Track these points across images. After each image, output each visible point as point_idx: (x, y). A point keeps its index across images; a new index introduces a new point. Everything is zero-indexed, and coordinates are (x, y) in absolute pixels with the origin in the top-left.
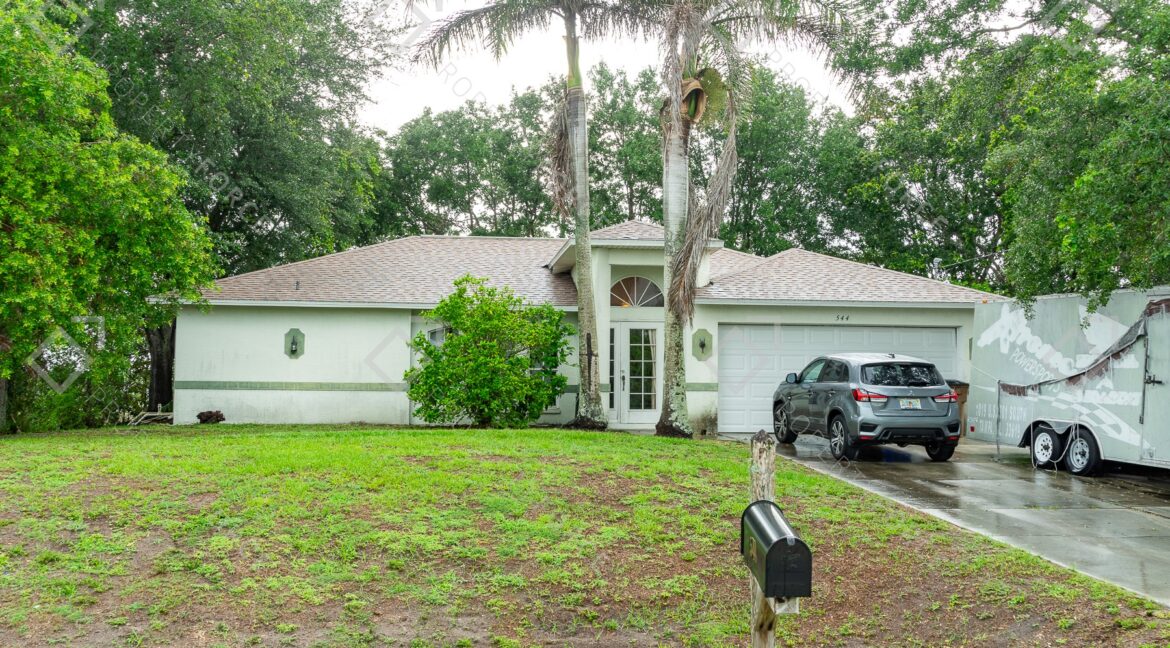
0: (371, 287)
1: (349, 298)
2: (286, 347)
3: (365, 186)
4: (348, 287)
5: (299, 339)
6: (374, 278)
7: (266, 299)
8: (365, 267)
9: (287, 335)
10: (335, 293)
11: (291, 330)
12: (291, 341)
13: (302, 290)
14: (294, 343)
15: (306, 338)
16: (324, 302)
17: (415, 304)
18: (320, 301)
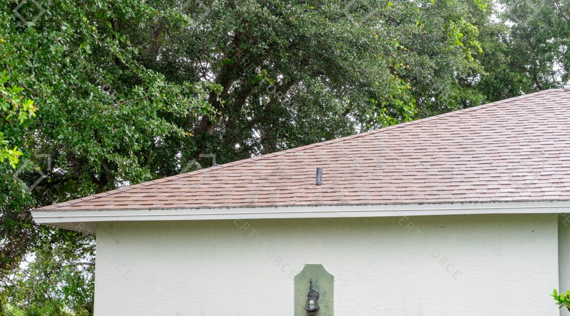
0: (469, 174)
1: (421, 196)
2: (296, 303)
3: (465, 32)
4: (420, 175)
5: (322, 286)
6: (476, 158)
7: (251, 206)
8: (459, 140)
9: (298, 278)
10: (392, 187)
11: (308, 267)
12: (306, 292)
13: (326, 185)
14: (313, 294)
15: (336, 284)
16: (368, 206)
17: (566, 202)
18: (360, 205)
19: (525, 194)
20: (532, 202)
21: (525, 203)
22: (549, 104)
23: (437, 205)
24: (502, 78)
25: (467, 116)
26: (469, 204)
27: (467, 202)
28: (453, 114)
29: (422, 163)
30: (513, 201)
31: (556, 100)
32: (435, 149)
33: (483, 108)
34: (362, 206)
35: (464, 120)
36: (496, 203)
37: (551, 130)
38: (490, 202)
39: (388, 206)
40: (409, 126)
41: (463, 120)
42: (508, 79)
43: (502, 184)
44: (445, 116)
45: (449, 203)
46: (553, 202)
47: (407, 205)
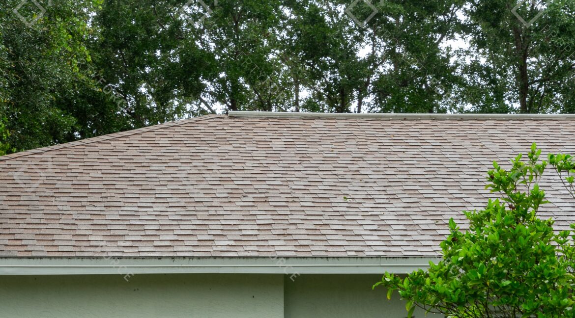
0: (164, 220)
1: (113, 248)
4: (97, 220)
6: (161, 199)
10: (68, 235)
16: (44, 260)
17: (305, 260)
18: (33, 258)
19: (251, 249)
20: (264, 259)
21: (254, 260)
22: (221, 134)
23: (139, 260)
24: (91, 97)
25: (121, 143)
26: (182, 261)
27: (179, 257)
28: (101, 140)
29: (93, 204)
30: (240, 257)
31: (225, 128)
32: (98, 185)
33: (136, 134)
34: (35, 260)
35: (120, 148)
36: (218, 260)
37: (239, 166)
38: (209, 258)
39: (72, 260)
40: (48, 153)
41: (117, 148)
42: (99, 98)
43: (214, 235)
44: (91, 142)
45: (155, 257)
46: (290, 260)
47: (98, 260)
